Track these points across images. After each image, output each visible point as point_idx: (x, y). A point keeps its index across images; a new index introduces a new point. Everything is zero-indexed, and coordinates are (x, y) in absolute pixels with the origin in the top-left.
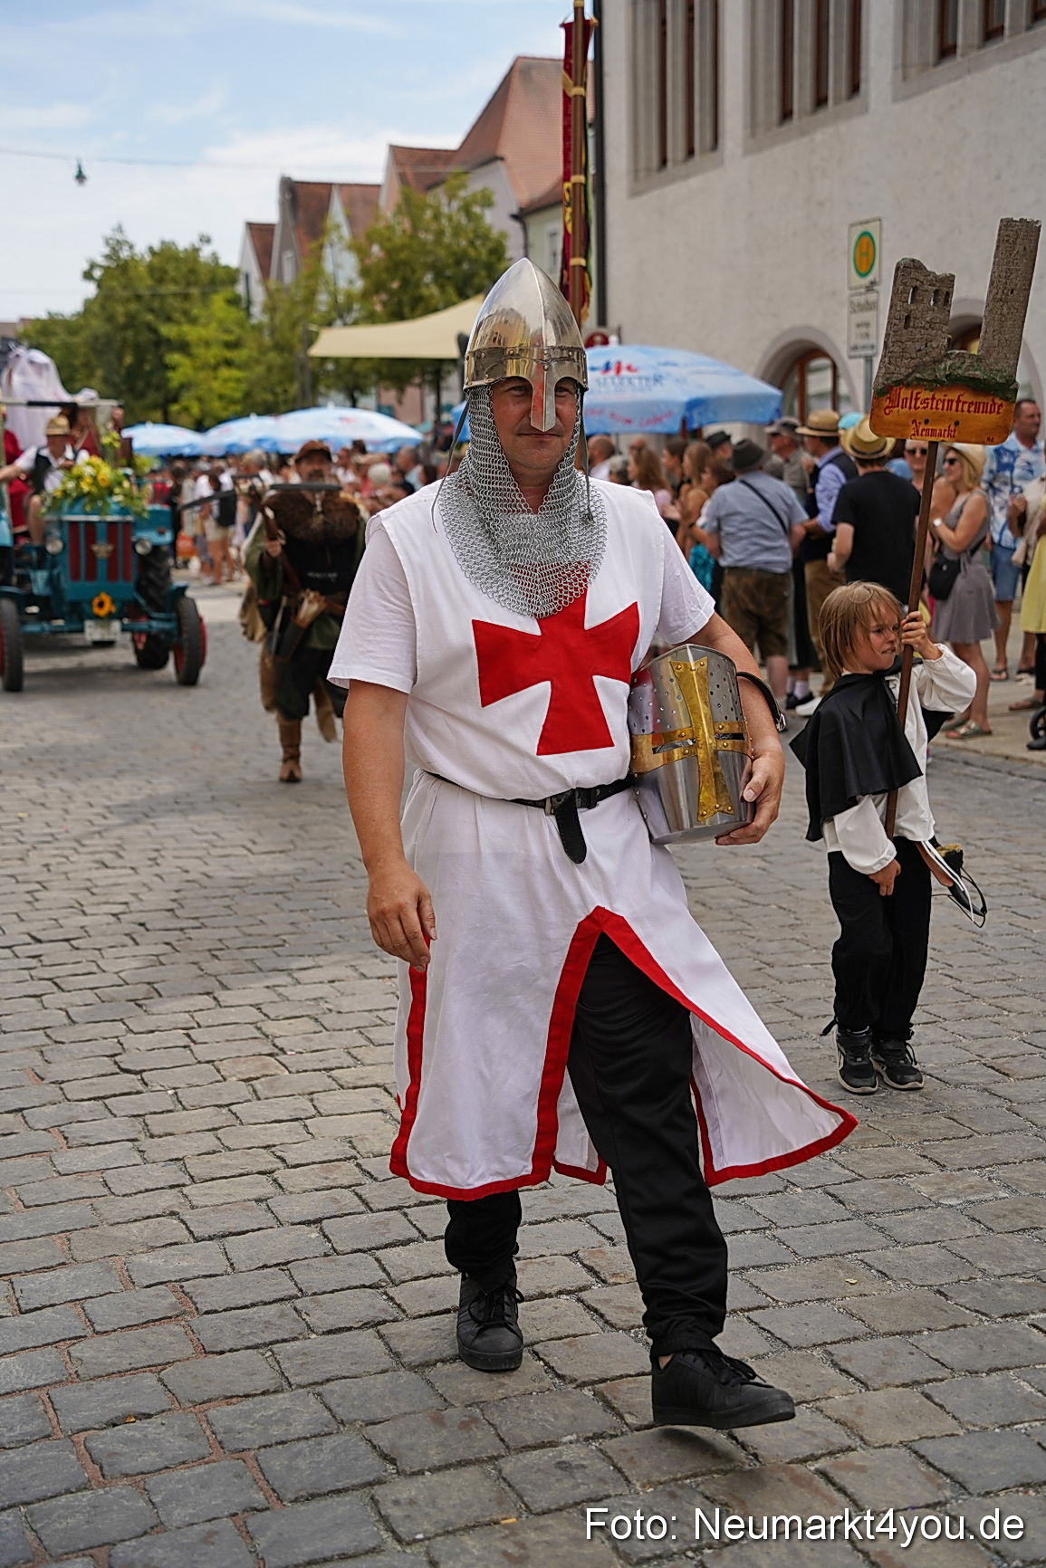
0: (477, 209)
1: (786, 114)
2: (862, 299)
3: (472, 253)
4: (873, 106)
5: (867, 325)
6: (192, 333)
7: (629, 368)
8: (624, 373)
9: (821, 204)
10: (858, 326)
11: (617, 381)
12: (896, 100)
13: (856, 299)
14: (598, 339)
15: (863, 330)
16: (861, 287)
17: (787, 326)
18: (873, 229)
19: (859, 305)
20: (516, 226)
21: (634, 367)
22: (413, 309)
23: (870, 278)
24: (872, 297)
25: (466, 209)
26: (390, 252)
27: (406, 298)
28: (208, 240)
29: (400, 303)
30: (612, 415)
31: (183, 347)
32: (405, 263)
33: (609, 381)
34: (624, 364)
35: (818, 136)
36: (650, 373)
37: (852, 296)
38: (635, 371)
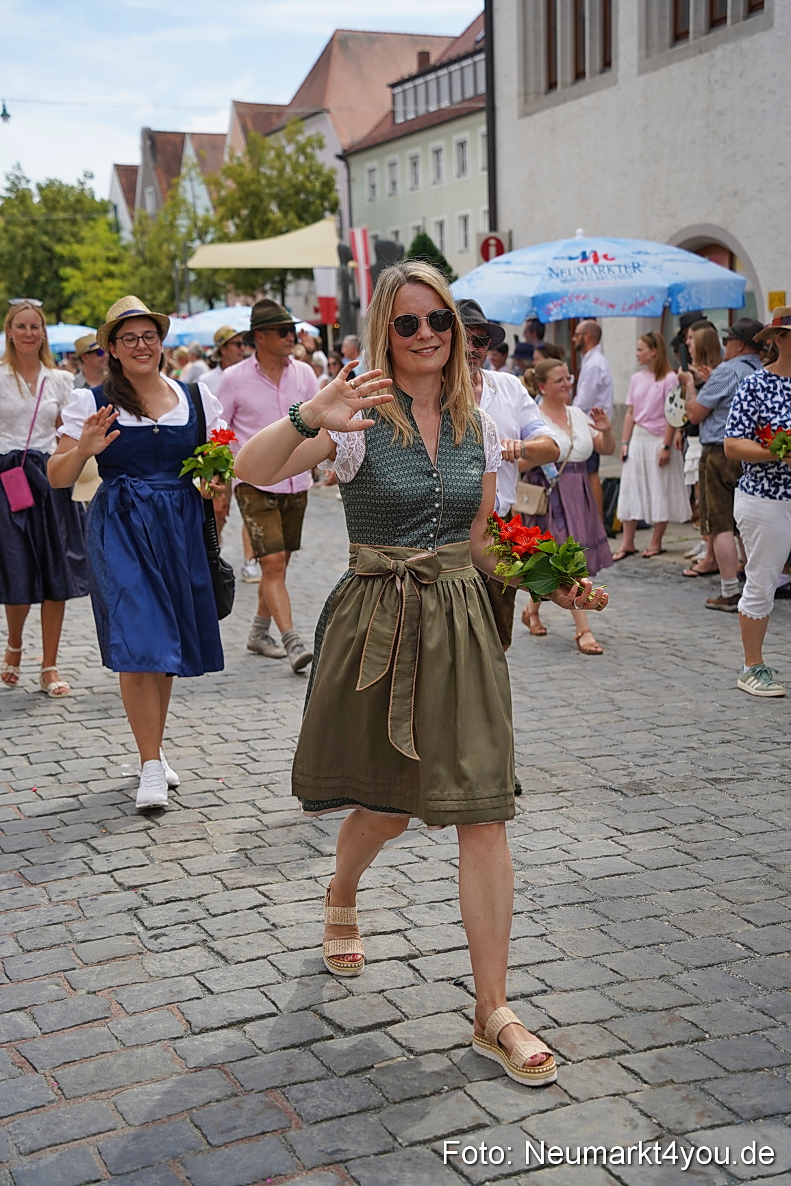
0: (309, 150)
1: (680, 35)
3: (309, 185)
6: (80, 251)
7: (605, 257)
8: (602, 261)
9: (722, 113)
11: (596, 268)
14: (492, 242)
20: (340, 165)
21: (609, 257)
22: (262, 232)
25: (301, 150)
26: (242, 185)
27: (256, 222)
28: (92, 177)
29: (251, 226)
30: (596, 301)
31: (74, 262)
32: (256, 194)
33: (589, 269)
34: (600, 254)
36: (629, 262)
38: (613, 259)
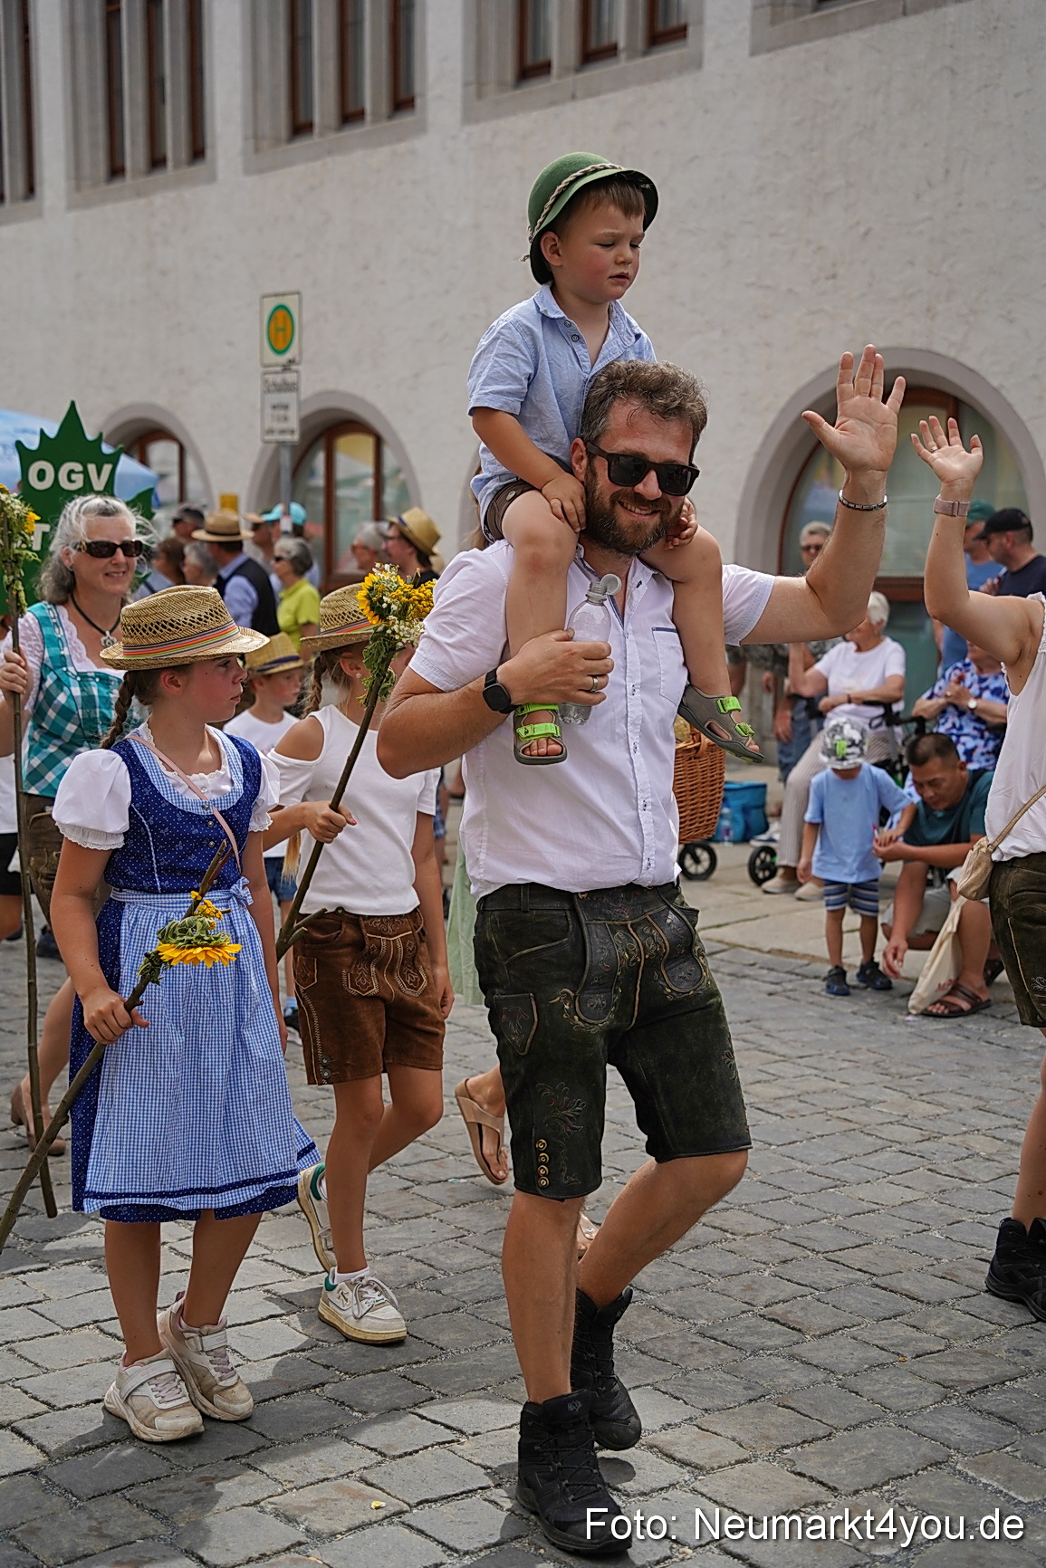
1: (116, 171)
2: (279, 379)
4: (221, 175)
5: (286, 407)
9: (163, 273)
10: (274, 407)
12: (247, 171)
13: (271, 378)
15: (282, 412)
16: (277, 365)
17: (126, 401)
18: (291, 302)
19: (274, 384)
23: (288, 355)
24: (290, 377)
35: (158, 199)
37: (265, 374)
